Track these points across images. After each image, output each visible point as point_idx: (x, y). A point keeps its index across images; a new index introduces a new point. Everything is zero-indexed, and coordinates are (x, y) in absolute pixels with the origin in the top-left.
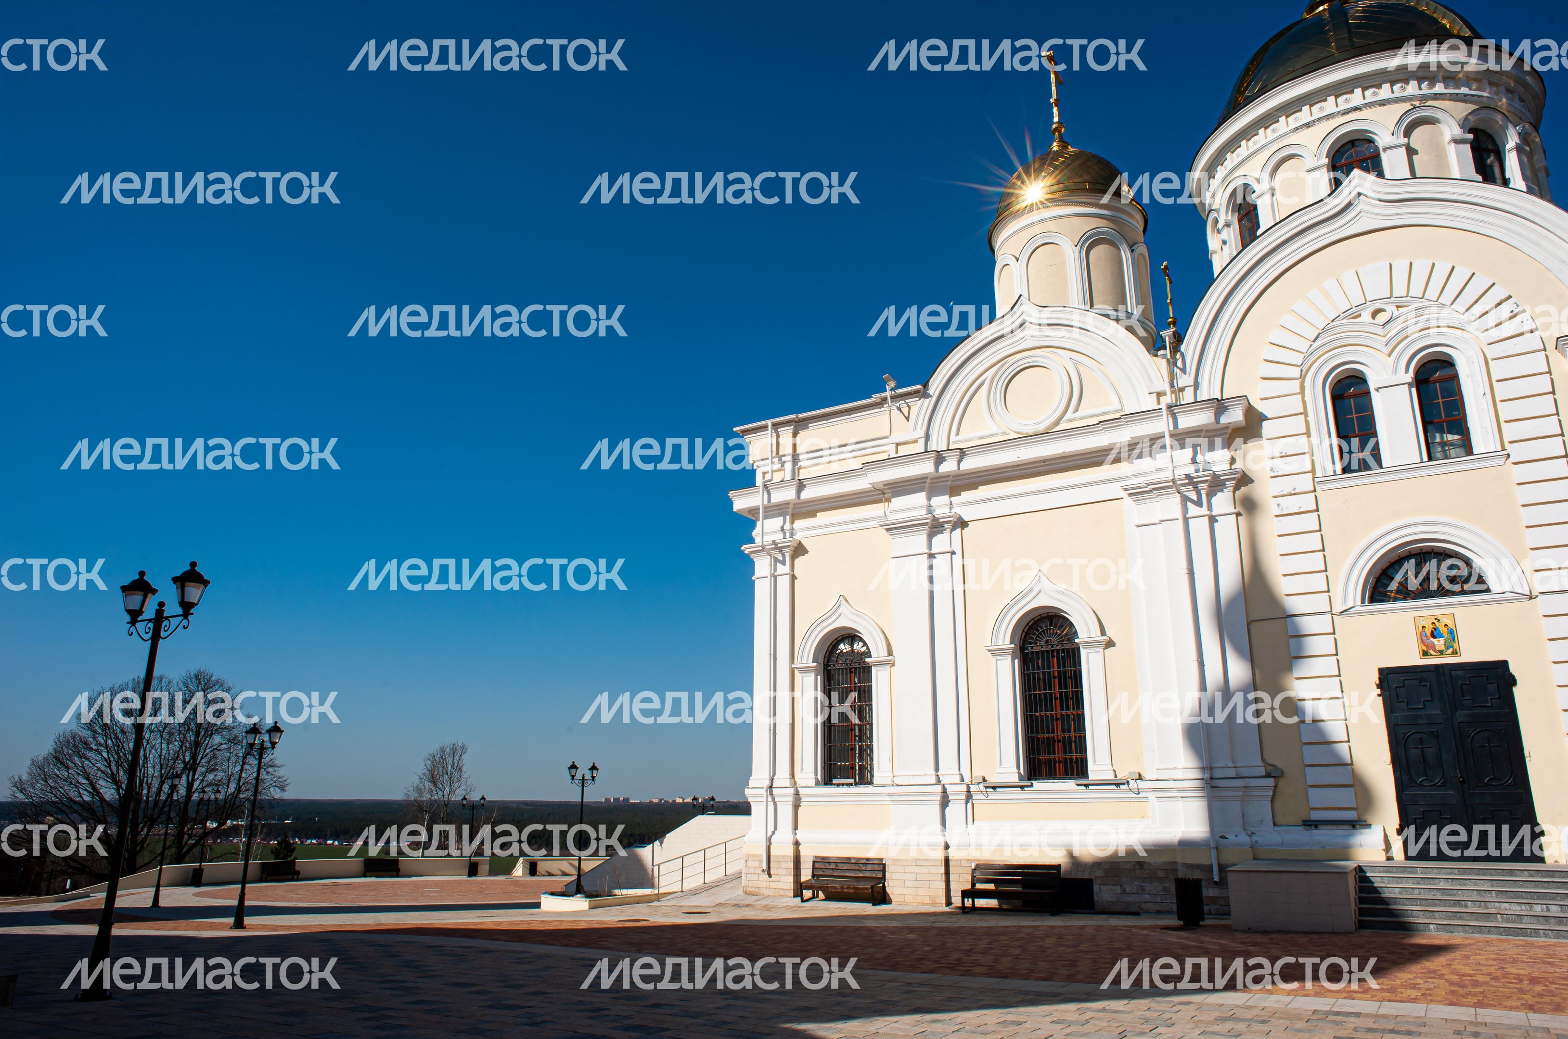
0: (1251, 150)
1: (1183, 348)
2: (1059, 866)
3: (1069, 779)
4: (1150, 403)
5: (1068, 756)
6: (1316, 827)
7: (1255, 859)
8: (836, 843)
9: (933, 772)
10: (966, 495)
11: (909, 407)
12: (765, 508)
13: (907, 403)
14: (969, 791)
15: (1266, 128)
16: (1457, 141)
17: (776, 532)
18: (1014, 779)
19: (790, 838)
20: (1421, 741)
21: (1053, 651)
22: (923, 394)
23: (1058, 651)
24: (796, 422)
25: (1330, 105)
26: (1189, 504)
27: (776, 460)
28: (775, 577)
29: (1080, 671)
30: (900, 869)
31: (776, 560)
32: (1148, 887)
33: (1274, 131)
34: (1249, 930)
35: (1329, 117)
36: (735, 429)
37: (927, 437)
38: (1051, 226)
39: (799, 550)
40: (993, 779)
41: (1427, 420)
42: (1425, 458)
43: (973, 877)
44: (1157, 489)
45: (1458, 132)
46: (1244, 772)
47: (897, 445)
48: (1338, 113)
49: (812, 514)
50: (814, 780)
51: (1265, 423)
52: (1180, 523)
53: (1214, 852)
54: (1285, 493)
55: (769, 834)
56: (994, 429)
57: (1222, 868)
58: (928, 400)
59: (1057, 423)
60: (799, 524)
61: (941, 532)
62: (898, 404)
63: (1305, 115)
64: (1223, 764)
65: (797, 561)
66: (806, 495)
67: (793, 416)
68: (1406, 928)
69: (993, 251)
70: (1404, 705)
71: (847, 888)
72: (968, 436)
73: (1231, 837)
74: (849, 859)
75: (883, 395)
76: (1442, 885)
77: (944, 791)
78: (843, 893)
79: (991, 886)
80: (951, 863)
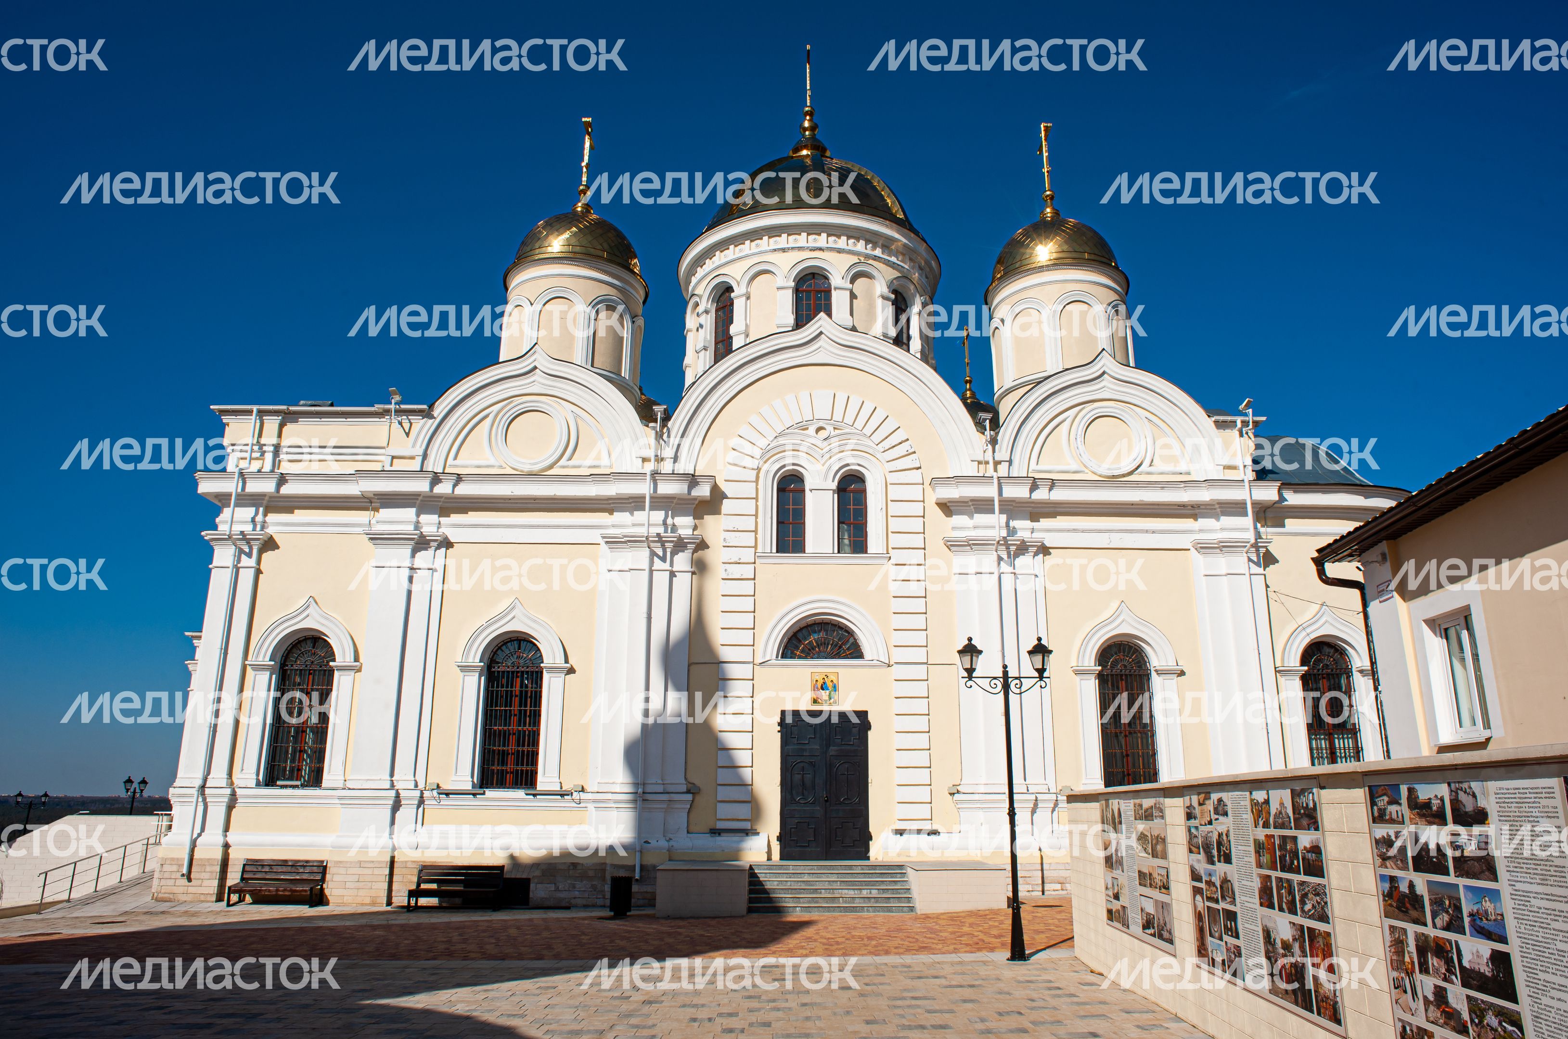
0: (737, 255)
1: (670, 424)
2: (503, 866)
3: (518, 788)
4: (636, 466)
5: (519, 768)
6: (719, 834)
7: (670, 860)
8: (273, 846)
9: (389, 778)
10: (455, 518)
11: (411, 424)
12: (238, 495)
13: (409, 420)
14: (422, 797)
15: (752, 241)
16: (884, 298)
17: (246, 522)
18: (468, 786)
19: (220, 840)
20: (803, 769)
21: (518, 672)
22: (427, 414)
23: (522, 672)
24: (285, 413)
25: (802, 239)
26: (656, 559)
27: (256, 448)
28: (237, 569)
29: (541, 692)
30: (343, 871)
31: (241, 551)
32: (579, 885)
33: (757, 245)
34: (668, 918)
35: (800, 249)
36: (212, 407)
37: (425, 456)
38: (567, 282)
39: (270, 544)
40: (446, 786)
41: (841, 520)
42: (836, 551)
43: (419, 878)
44: (631, 541)
45: (885, 291)
46: (671, 788)
47: (393, 458)
48: (808, 248)
49: (290, 510)
50: (254, 782)
51: (725, 501)
52: (646, 574)
53: (638, 854)
54: (732, 561)
55: (195, 836)
56: (492, 461)
57: (642, 867)
58: (431, 421)
59: (551, 467)
60: (272, 518)
61: (426, 549)
62: (400, 419)
63: (782, 241)
64: (654, 782)
65: (265, 556)
66: (286, 490)
67: (284, 407)
68: (778, 910)
69: (507, 289)
70: (795, 741)
71: (283, 891)
72: (465, 463)
73: (653, 843)
74: (286, 861)
75: (387, 407)
76: (806, 878)
77: (398, 796)
78: (277, 895)
79: (434, 886)
80: (396, 865)
